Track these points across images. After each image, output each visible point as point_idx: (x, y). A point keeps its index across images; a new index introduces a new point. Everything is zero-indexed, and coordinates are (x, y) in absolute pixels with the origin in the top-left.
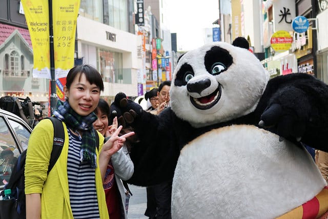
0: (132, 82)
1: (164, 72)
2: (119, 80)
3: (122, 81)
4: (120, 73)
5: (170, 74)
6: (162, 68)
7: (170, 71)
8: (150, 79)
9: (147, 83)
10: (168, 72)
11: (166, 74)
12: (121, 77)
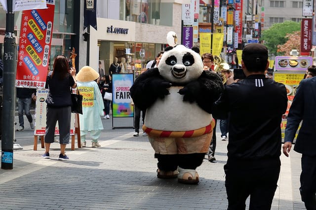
0: (174, 24)
1: (231, 12)
2: (154, 20)
3: (158, 21)
4: (157, 10)
5: (241, 14)
6: (228, 4)
7: (241, 9)
8: (207, 21)
9: (200, 26)
10: (237, 12)
11: (234, 15)
12: (157, 16)
